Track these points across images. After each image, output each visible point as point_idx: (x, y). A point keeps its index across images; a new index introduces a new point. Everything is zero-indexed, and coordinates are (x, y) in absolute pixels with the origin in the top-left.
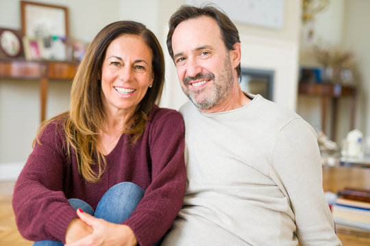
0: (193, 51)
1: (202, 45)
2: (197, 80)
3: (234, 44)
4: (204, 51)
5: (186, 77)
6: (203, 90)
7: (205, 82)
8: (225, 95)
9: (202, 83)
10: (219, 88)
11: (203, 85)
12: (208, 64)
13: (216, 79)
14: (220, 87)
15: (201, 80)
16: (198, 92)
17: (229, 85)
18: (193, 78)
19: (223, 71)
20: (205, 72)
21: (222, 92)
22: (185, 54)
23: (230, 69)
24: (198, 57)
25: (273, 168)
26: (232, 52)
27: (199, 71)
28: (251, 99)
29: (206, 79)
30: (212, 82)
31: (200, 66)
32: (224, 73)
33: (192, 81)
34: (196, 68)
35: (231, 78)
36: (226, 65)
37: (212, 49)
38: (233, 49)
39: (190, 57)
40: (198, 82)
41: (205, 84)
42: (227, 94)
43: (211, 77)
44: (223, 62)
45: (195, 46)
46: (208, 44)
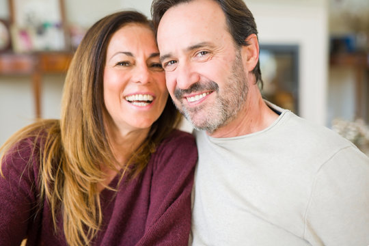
0: (184, 51)
1: (197, 41)
2: (192, 93)
3: (246, 36)
4: (202, 49)
5: (177, 88)
6: (201, 108)
7: (204, 95)
8: (236, 112)
9: (201, 96)
10: (225, 104)
11: (201, 101)
12: (207, 69)
13: (220, 89)
14: (228, 102)
15: (197, 93)
16: (195, 110)
17: (241, 98)
18: (186, 91)
19: (230, 78)
20: (203, 81)
21: (230, 109)
22: (174, 56)
23: (242, 74)
24: (193, 58)
25: (309, 225)
26: (244, 49)
27: (194, 80)
28: (279, 113)
29: (206, 90)
30: (214, 94)
31: (195, 73)
32: (232, 81)
33: (186, 95)
34: (190, 75)
35: (244, 88)
36: (235, 68)
37: (212, 47)
38: (246, 44)
39: (182, 60)
40: (194, 96)
41: (204, 98)
42: (239, 111)
43: (213, 88)
44: (230, 65)
45: (187, 44)
46: (207, 40)
